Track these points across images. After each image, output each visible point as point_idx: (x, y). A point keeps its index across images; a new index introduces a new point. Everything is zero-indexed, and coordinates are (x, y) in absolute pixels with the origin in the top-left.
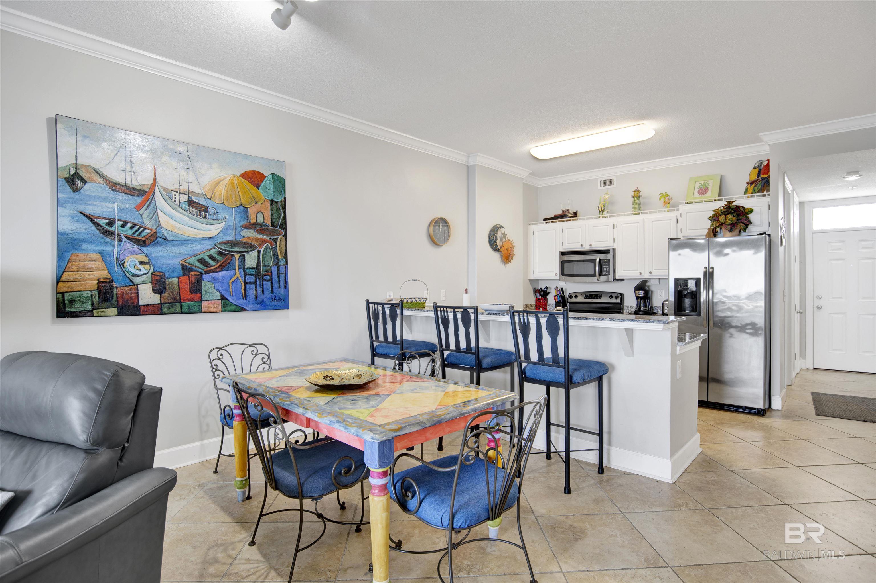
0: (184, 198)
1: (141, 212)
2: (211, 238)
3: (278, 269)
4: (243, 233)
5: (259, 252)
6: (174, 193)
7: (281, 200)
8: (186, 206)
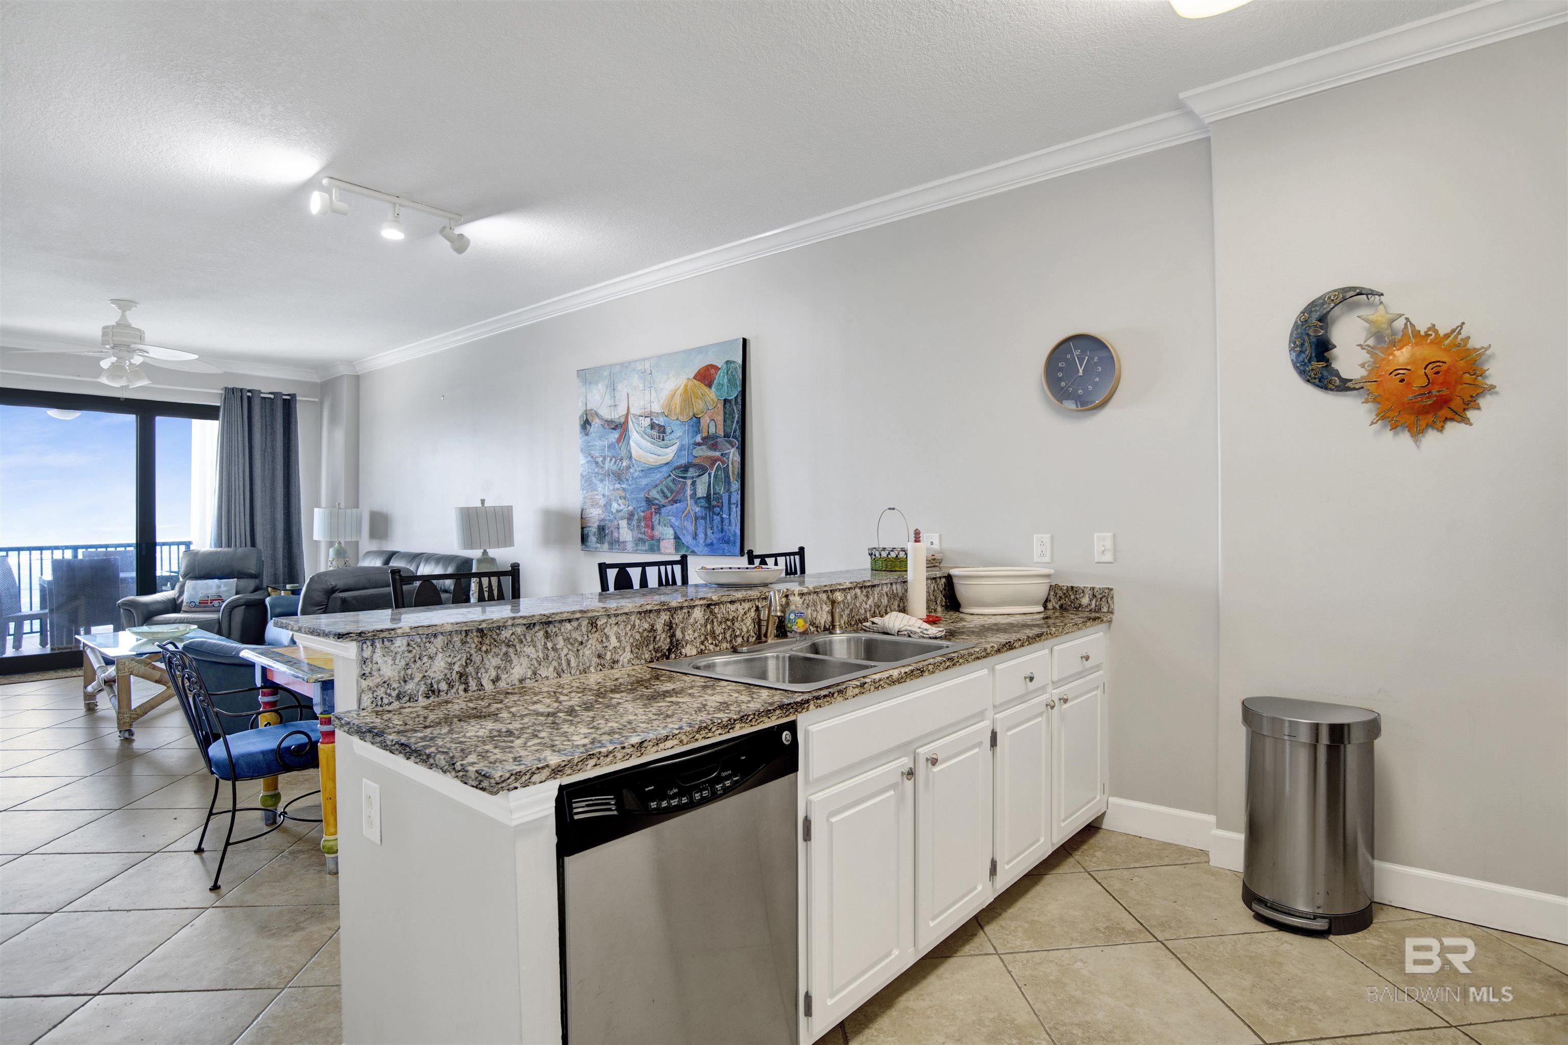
0: (647, 422)
1: (620, 444)
2: (667, 463)
3: (730, 497)
4: (695, 453)
5: (709, 474)
6: (641, 418)
7: (735, 396)
8: (649, 431)
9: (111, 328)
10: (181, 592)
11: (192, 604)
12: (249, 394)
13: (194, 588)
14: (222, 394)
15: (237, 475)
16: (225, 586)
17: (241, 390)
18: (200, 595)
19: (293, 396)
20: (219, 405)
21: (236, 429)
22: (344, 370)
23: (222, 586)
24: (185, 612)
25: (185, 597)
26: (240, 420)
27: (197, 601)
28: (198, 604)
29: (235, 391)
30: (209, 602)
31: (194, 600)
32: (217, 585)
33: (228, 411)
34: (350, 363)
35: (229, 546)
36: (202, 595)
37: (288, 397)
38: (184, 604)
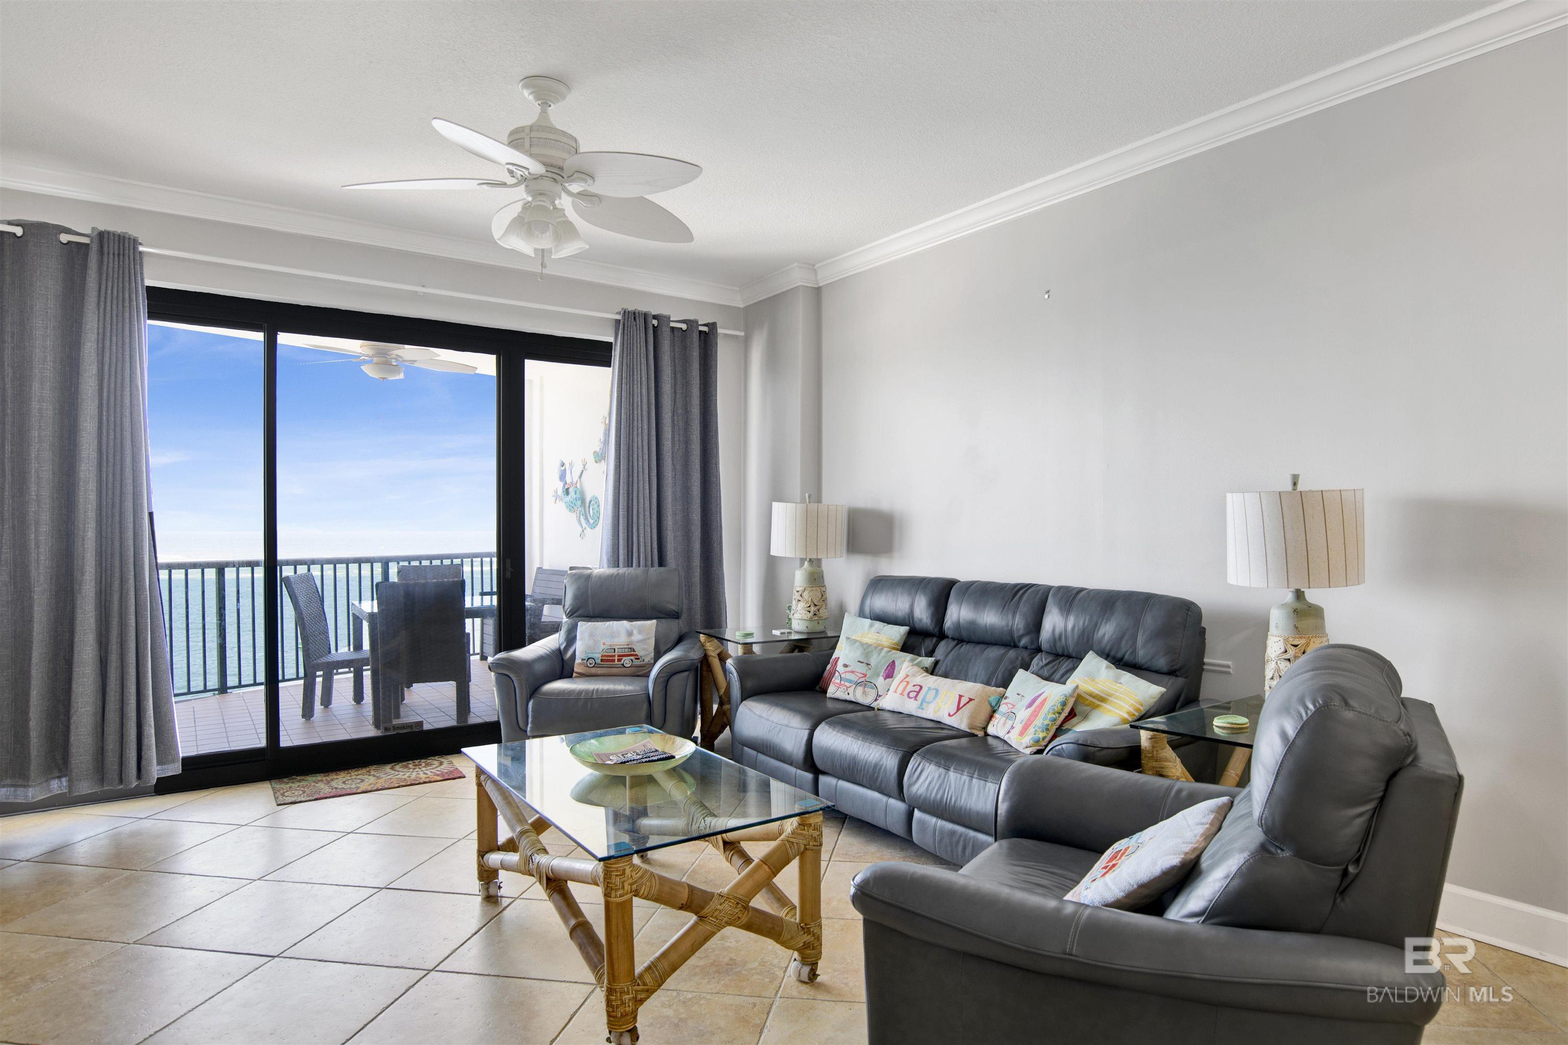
9: (527, 131)
10: (571, 639)
11: (590, 661)
12: (655, 322)
13: (591, 635)
14: (617, 321)
15: (640, 451)
16: (640, 632)
17: (646, 316)
18: (603, 647)
19: (712, 326)
20: (610, 339)
21: (639, 376)
22: (798, 278)
23: (635, 632)
24: (582, 675)
25: (580, 648)
26: (644, 361)
27: (598, 656)
28: (599, 661)
29: (637, 315)
30: (616, 658)
31: (590, 656)
32: (628, 631)
33: (627, 349)
34: (811, 264)
35: (629, 564)
36: (606, 647)
37: (705, 329)
38: (578, 661)
